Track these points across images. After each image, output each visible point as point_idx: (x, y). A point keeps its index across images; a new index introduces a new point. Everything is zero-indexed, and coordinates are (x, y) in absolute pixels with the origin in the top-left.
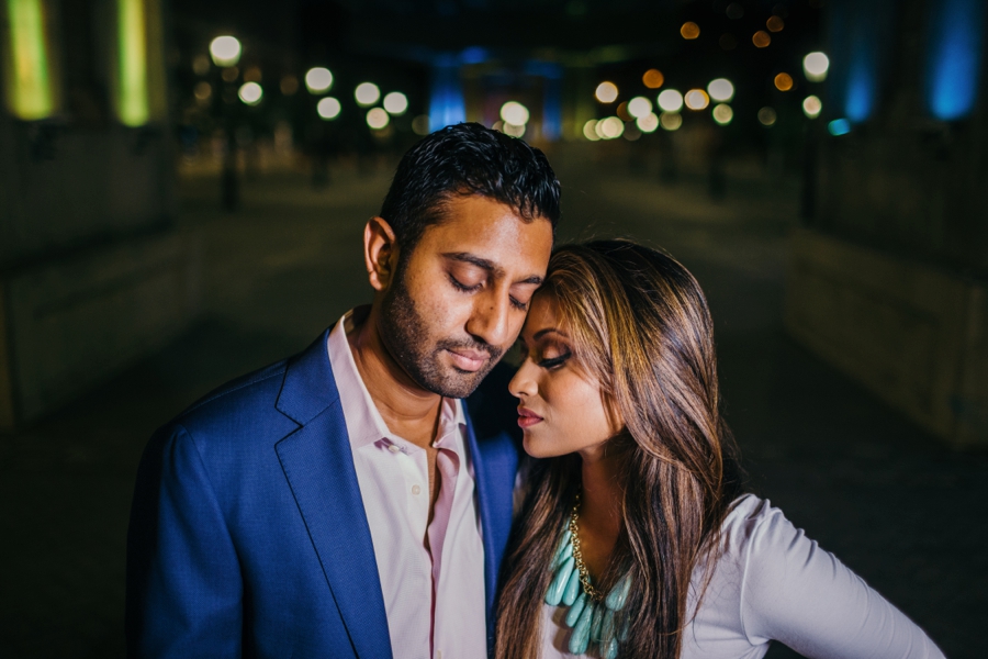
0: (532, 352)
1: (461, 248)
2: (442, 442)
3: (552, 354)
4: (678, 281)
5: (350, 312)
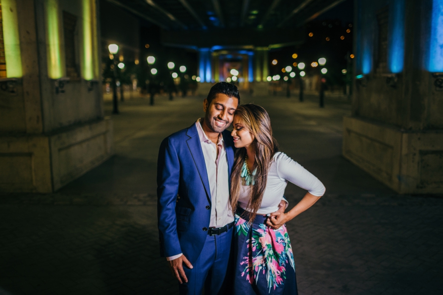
0: (235, 128)
1: (218, 102)
2: (219, 144)
3: (239, 128)
4: (262, 111)
5: (200, 118)
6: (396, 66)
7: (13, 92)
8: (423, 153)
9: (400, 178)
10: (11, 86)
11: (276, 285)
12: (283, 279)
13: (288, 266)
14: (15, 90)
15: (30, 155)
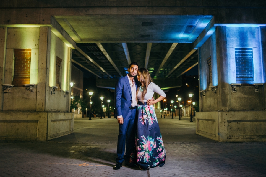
0: (138, 75)
2: (133, 81)
6: (215, 83)
7: (32, 91)
8: (229, 122)
9: (219, 134)
10: (31, 88)
11: (151, 124)
12: (153, 122)
13: (155, 121)
14: (33, 90)
15: (37, 121)
